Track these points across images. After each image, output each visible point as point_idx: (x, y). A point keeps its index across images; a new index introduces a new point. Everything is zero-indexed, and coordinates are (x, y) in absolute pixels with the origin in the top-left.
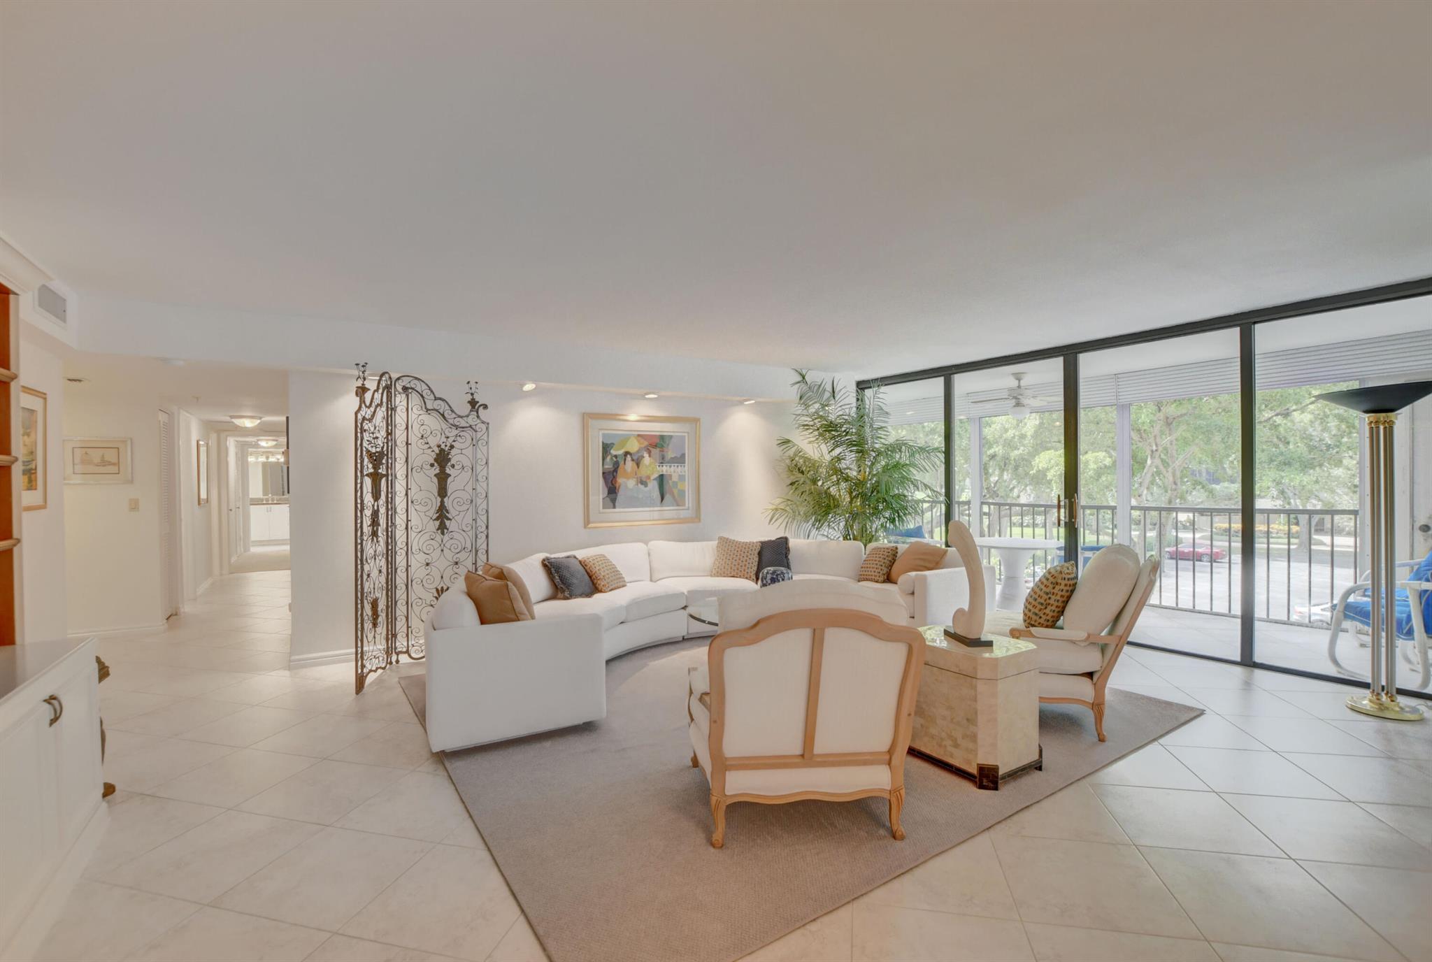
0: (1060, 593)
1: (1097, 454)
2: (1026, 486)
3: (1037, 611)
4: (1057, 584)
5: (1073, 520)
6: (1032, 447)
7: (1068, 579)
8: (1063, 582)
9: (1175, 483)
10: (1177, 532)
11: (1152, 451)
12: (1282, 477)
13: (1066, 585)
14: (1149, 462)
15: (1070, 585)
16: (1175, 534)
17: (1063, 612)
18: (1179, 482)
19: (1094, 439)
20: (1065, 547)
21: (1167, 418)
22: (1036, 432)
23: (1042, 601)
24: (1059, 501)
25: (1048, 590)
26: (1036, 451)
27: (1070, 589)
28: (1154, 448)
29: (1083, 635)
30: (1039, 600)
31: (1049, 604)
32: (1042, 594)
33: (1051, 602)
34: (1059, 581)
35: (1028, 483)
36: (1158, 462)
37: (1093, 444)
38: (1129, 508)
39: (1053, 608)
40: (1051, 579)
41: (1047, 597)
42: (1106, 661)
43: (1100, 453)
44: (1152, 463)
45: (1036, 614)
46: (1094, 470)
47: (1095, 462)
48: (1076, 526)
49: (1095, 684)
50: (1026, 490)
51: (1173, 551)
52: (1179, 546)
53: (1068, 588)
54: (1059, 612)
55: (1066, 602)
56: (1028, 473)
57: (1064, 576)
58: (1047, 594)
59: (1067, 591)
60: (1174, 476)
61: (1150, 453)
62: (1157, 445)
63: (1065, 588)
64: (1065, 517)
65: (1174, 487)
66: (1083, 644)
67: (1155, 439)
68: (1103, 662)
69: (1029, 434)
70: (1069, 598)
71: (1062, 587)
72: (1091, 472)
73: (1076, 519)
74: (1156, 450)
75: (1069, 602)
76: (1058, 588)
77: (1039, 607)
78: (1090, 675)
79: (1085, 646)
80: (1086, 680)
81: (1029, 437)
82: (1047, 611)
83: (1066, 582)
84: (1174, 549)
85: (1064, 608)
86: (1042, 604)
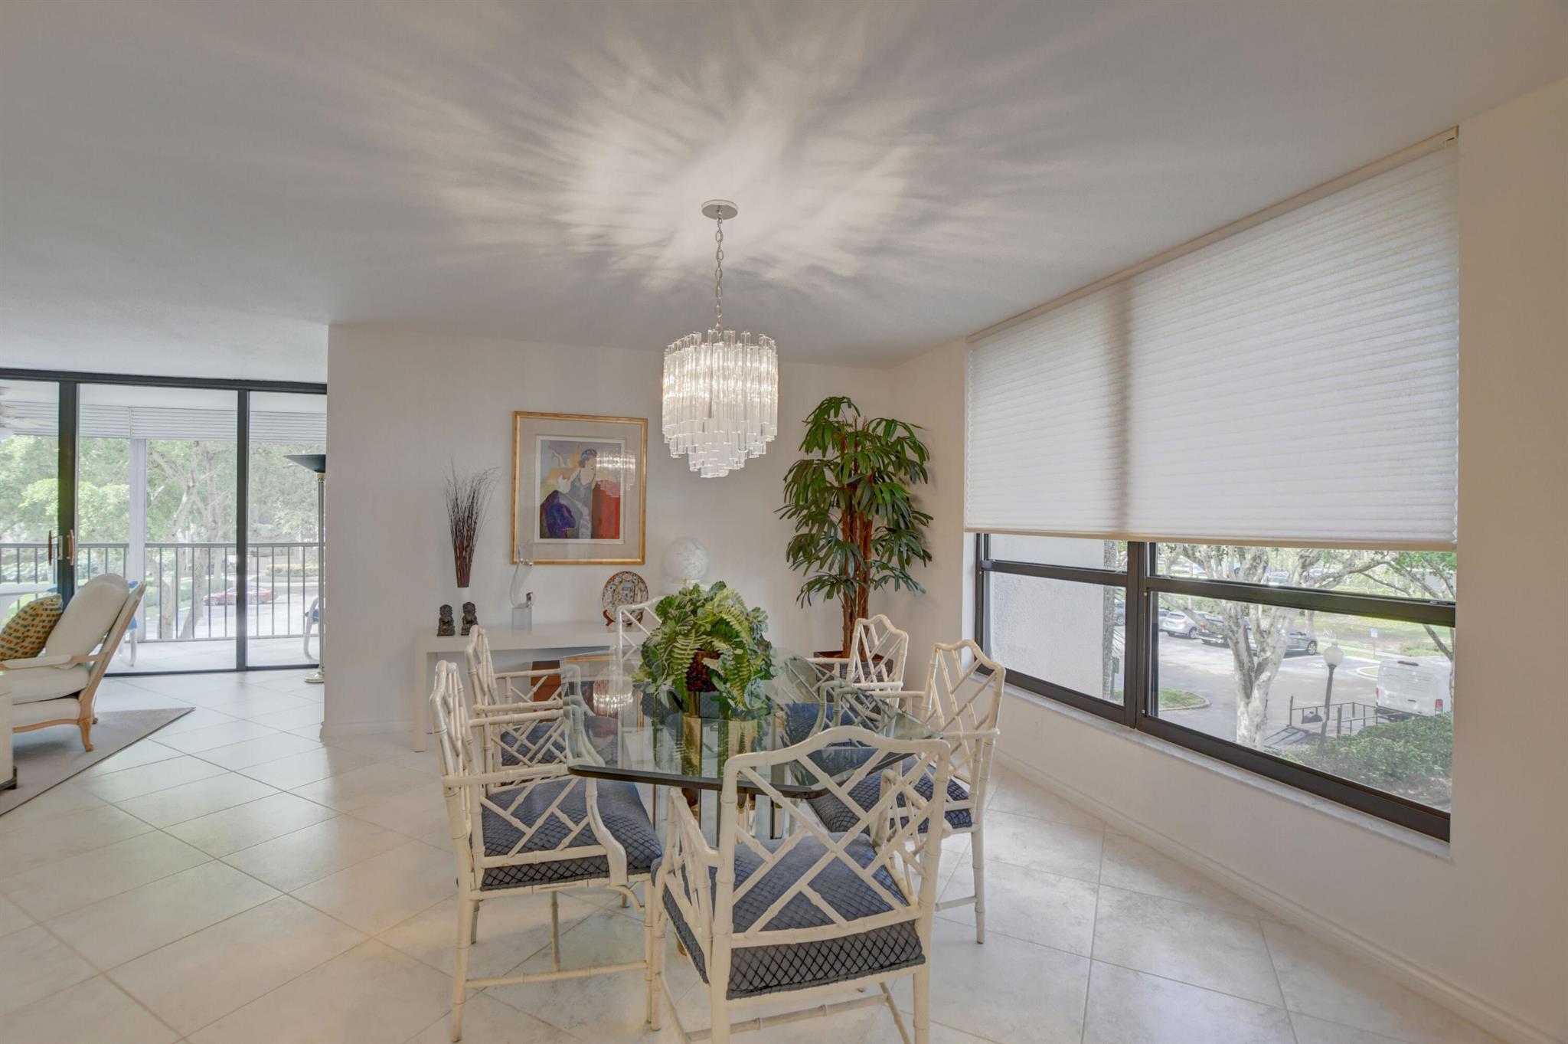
0: (41, 624)
1: (119, 487)
2: (14, 523)
3: (12, 646)
4: (37, 615)
5: (68, 558)
6: (24, 473)
7: (51, 610)
8: (45, 613)
9: (215, 522)
10: (226, 576)
11: (189, 487)
12: (309, 517)
13: (48, 616)
14: (184, 499)
15: (53, 616)
16: (224, 578)
17: (44, 643)
18: (220, 521)
19: (119, 468)
20: (58, 588)
21: (208, 453)
22: (28, 453)
23: (19, 634)
24: (50, 538)
25: (26, 623)
26: (28, 479)
27: (53, 619)
28: (191, 484)
29: (67, 658)
30: (15, 634)
31: (28, 636)
32: (18, 627)
33: (30, 634)
34: (40, 612)
35: (16, 520)
36: (195, 498)
37: (116, 474)
38: (144, 545)
39: (33, 640)
40: (31, 612)
41: (26, 629)
42: (92, 678)
43: (123, 486)
44: (188, 500)
45: (11, 649)
46: (115, 505)
47: (116, 496)
48: (72, 564)
49: (81, 702)
50: (13, 529)
51: (222, 596)
52: (228, 590)
53: (50, 618)
54: (40, 643)
55: (48, 633)
56: (17, 507)
57: (45, 607)
58: (25, 626)
59: (50, 621)
60: (214, 515)
61: (186, 488)
62: (194, 481)
63: (48, 619)
64: (58, 555)
65: (214, 525)
66: (67, 667)
67: (192, 474)
68: (89, 679)
69: (17, 455)
70: (52, 628)
71: (44, 618)
72: (111, 507)
73: (71, 556)
74: (193, 486)
75: (52, 632)
76: (38, 619)
77: (16, 641)
78: (76, 695)
79: (70, 669)
80: (72, 701)
81: (18, 459)
82: (25, 644)
83: (48, 612)
84: (223, 593)
85: (46, 638)
86: (18, 638)
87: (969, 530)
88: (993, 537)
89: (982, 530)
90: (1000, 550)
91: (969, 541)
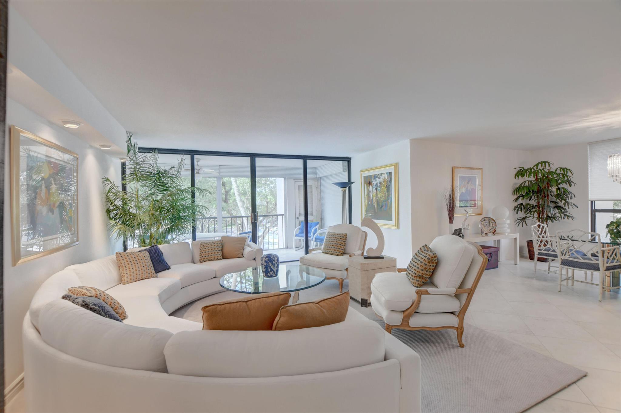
87: (590, 200)
88: (596, 202)
89: (593, 200)
90: (598, 206)
91: (590, 203)
